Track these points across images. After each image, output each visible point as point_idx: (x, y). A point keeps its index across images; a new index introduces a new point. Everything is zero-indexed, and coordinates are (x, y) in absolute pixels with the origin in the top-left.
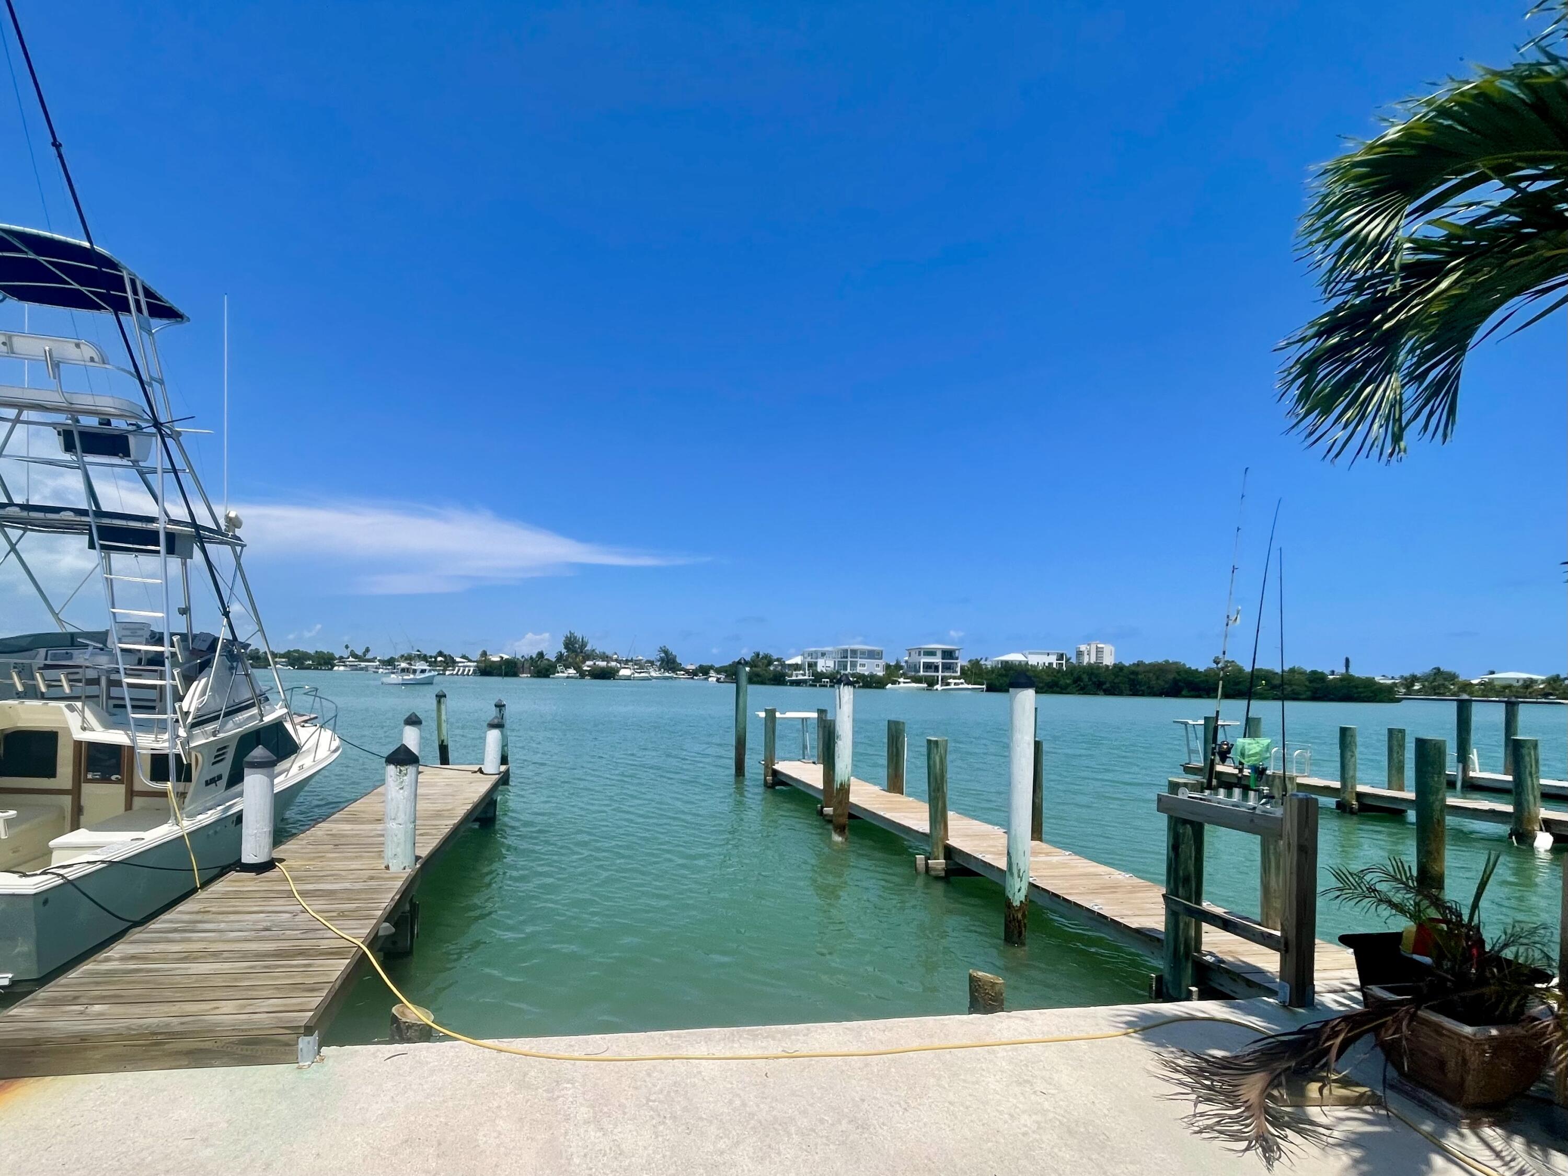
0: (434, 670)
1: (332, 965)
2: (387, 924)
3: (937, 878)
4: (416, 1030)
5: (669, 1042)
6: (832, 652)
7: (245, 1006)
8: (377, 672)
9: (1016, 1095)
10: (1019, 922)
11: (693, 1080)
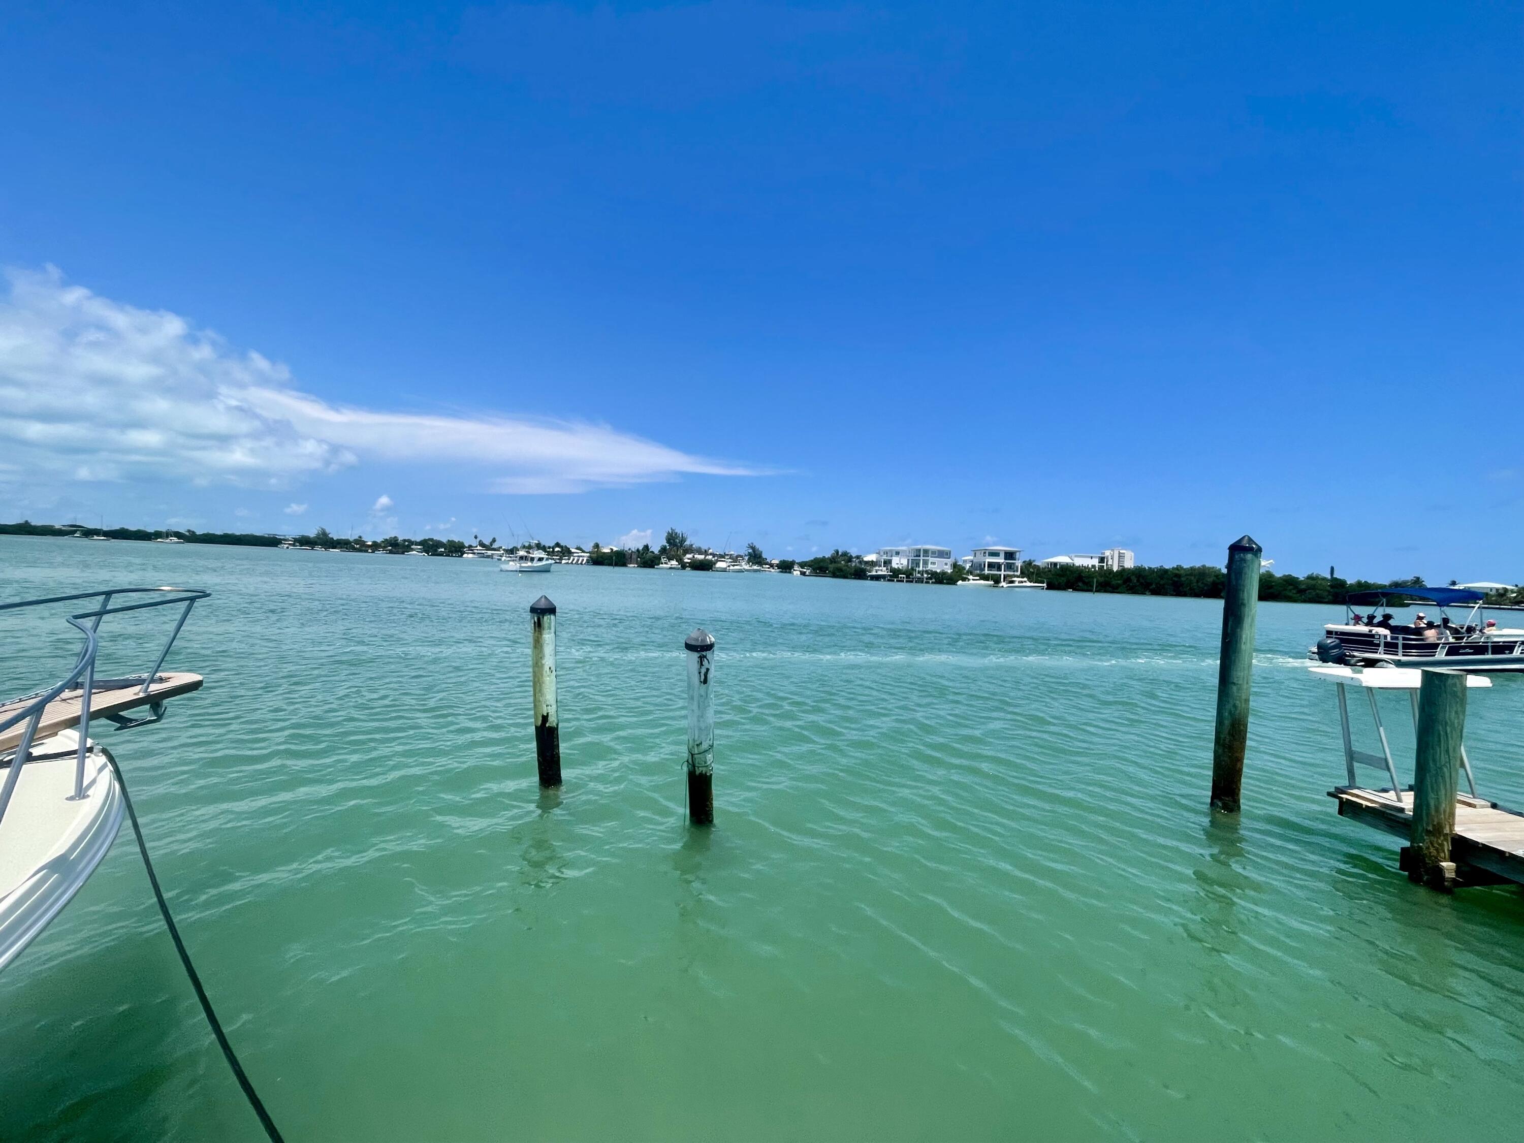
0: (551, 559)
6: (904, 551)
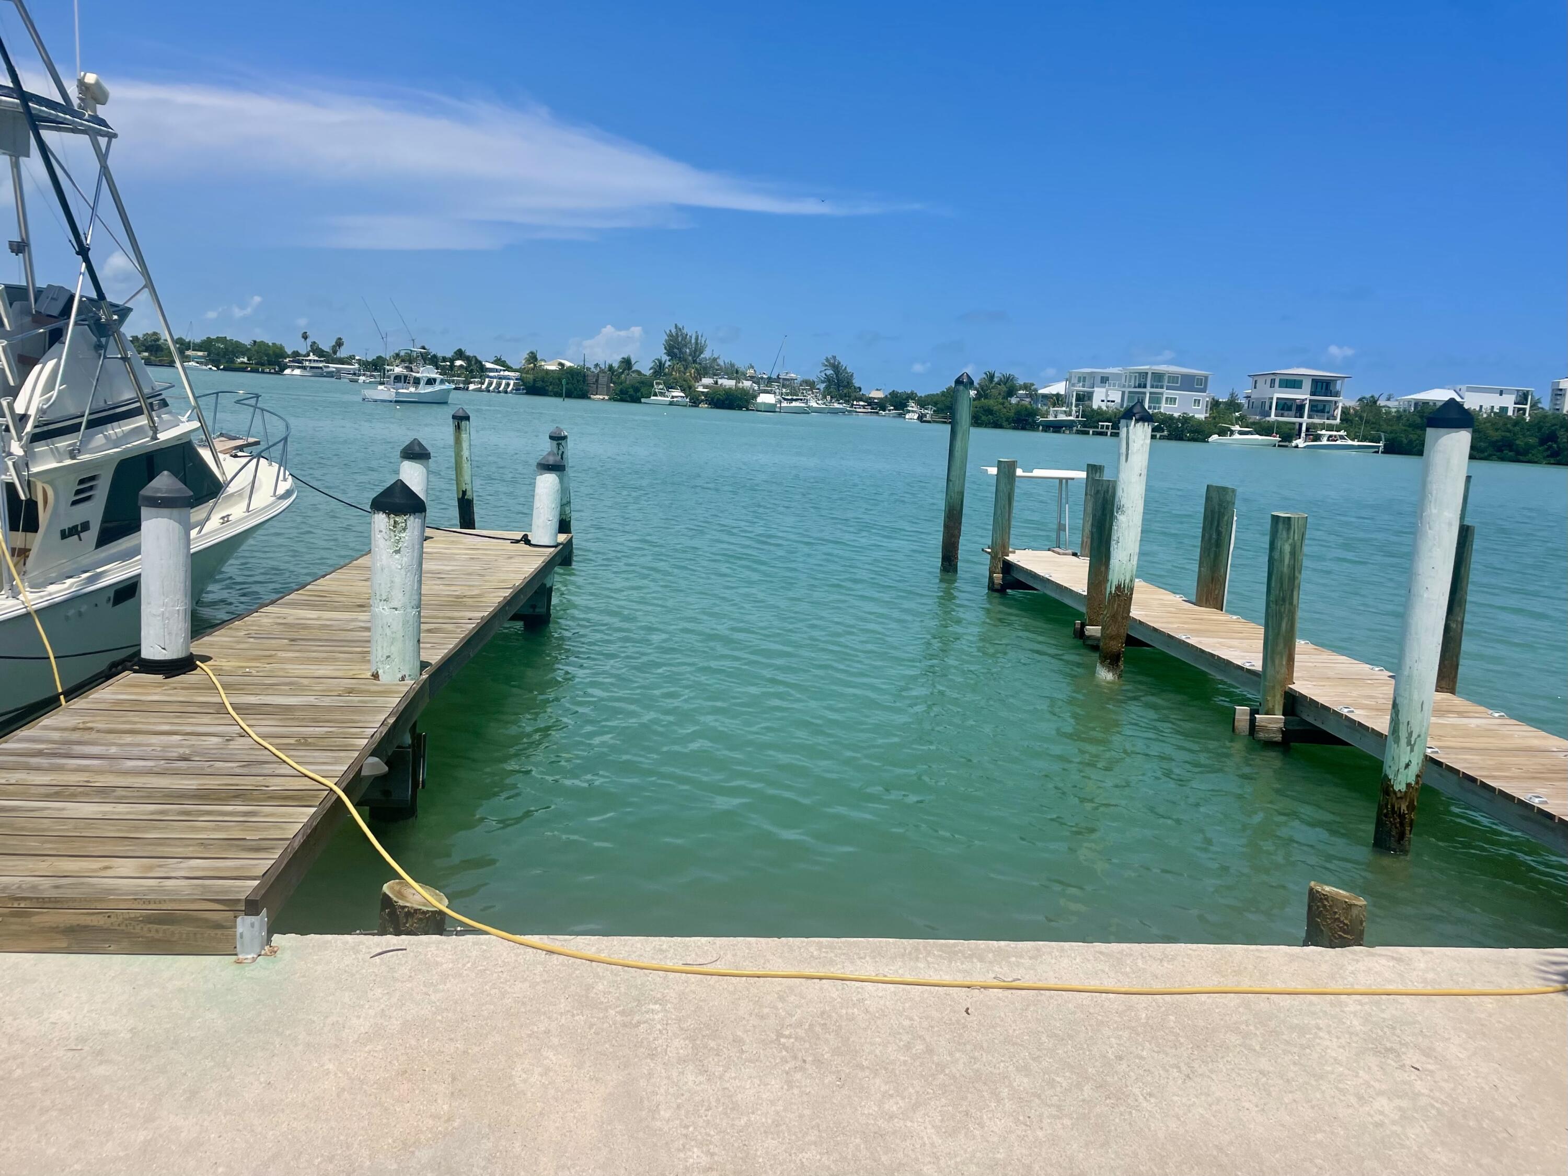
0: (449, 381)
1: (290, 815)
2: (375, 760)
3: (1269, 745)
4: (421, 920)
5: (815, 953)
6: (1118, 376)
7: (151, 868)
8: (356, 381)
9: (1369, 1068)
10: (1402, 816)
11: (850, 1011)
